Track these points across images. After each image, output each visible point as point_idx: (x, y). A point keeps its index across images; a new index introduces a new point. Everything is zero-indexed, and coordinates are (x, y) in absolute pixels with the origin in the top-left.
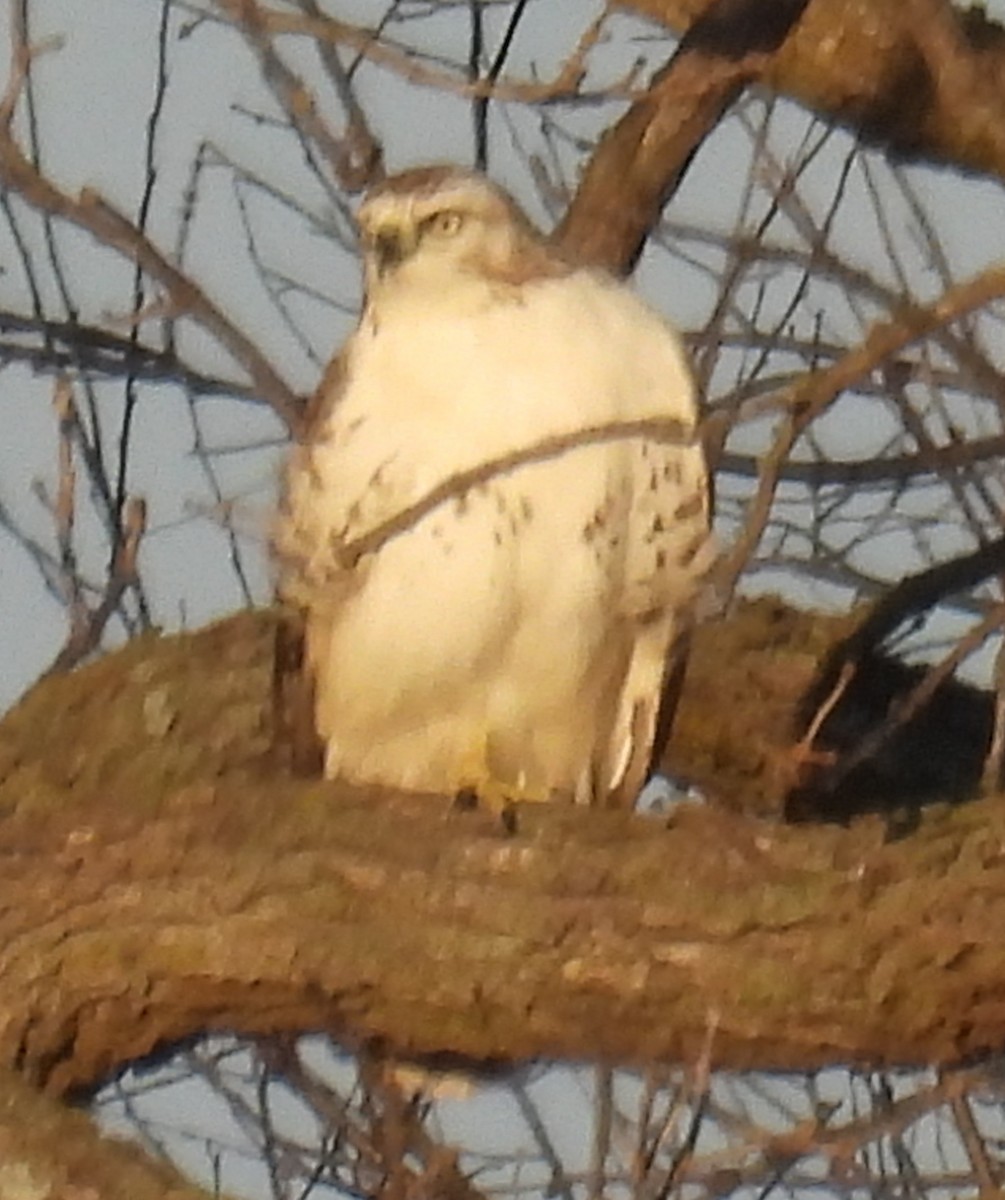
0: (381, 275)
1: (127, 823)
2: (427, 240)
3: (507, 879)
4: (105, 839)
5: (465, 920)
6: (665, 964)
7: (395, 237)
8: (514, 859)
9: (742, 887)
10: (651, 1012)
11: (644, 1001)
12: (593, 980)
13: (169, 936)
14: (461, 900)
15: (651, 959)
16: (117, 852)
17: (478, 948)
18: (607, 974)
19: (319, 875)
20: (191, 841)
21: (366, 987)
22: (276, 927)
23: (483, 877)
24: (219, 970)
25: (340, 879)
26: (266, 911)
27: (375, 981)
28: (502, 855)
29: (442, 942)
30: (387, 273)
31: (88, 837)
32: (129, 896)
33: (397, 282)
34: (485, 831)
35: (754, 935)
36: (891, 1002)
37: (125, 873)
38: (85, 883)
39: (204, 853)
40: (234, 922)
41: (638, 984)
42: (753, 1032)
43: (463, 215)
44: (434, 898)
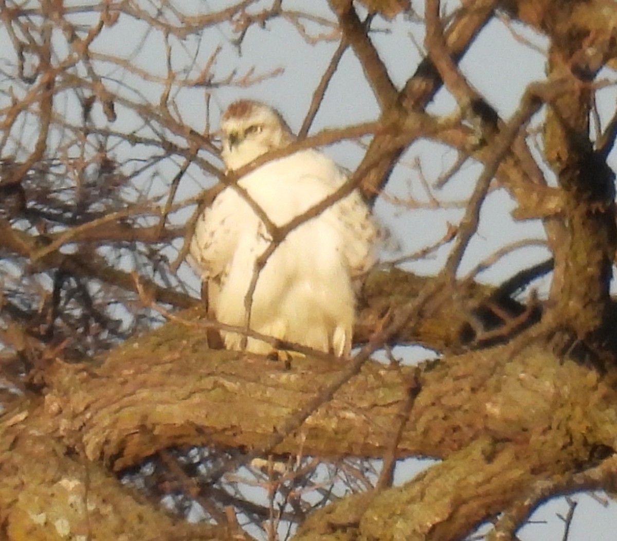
0: (231, 149)
1: (147, 366)
2: (249, 136)
3: (285, 387)
4: (137, 372)
5: (269, 401)
6: (344, 418)
7: (237, 133)
8: (288, 379)
9: (372, 389)
10: (340, 437)
11: (336, 432)
12: (317, 424)
13: (160, 408)
14: (268, 394)
15: (338, 417)
16: (141, 377)
17: (274, 413)
18: (322, 422)
19: (216, 385)
20: (170, 372)
21: (233, 427)
22: (199, 405)
23: (277, 386)
24: (179, 421)
25: (223, 386)
26: (197, 399)
27: (237, 425)
28: (284, 377)
29: (261, 410)
30: (233, 148)
31: (132, 372)
32: (144, 393)
33: (238, 151)
34: (278, 368)
35: (375, 408)
36: (426, 432)
37: (143, 385)
38: (128, 388)
39: (174, 377)
40: (183, 403)
41: (334, 425)
42: (377, 445)
43: (263, 127)
44: (259, 394)
